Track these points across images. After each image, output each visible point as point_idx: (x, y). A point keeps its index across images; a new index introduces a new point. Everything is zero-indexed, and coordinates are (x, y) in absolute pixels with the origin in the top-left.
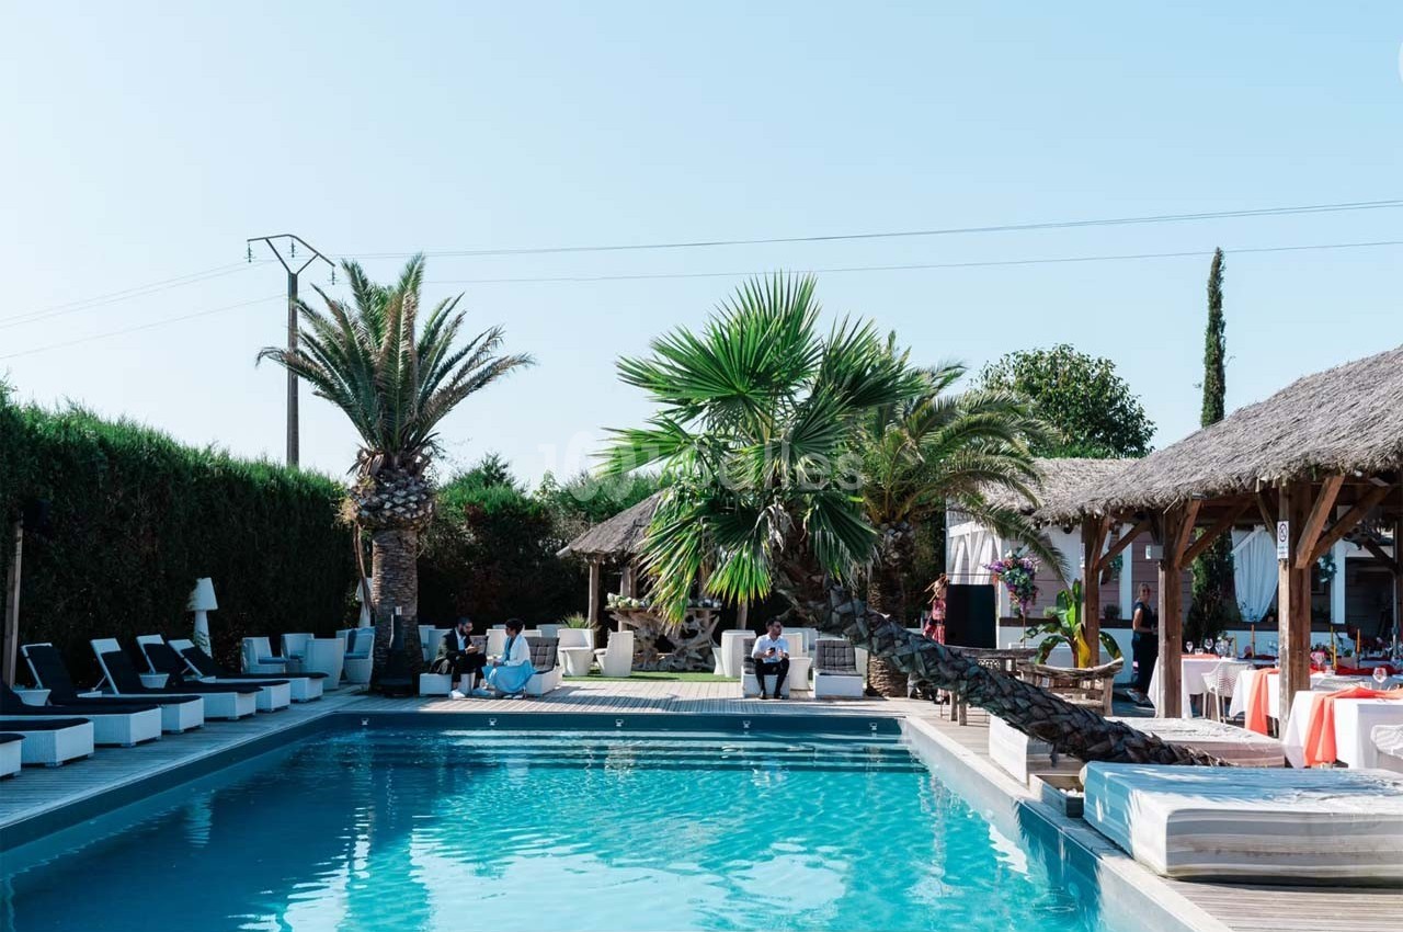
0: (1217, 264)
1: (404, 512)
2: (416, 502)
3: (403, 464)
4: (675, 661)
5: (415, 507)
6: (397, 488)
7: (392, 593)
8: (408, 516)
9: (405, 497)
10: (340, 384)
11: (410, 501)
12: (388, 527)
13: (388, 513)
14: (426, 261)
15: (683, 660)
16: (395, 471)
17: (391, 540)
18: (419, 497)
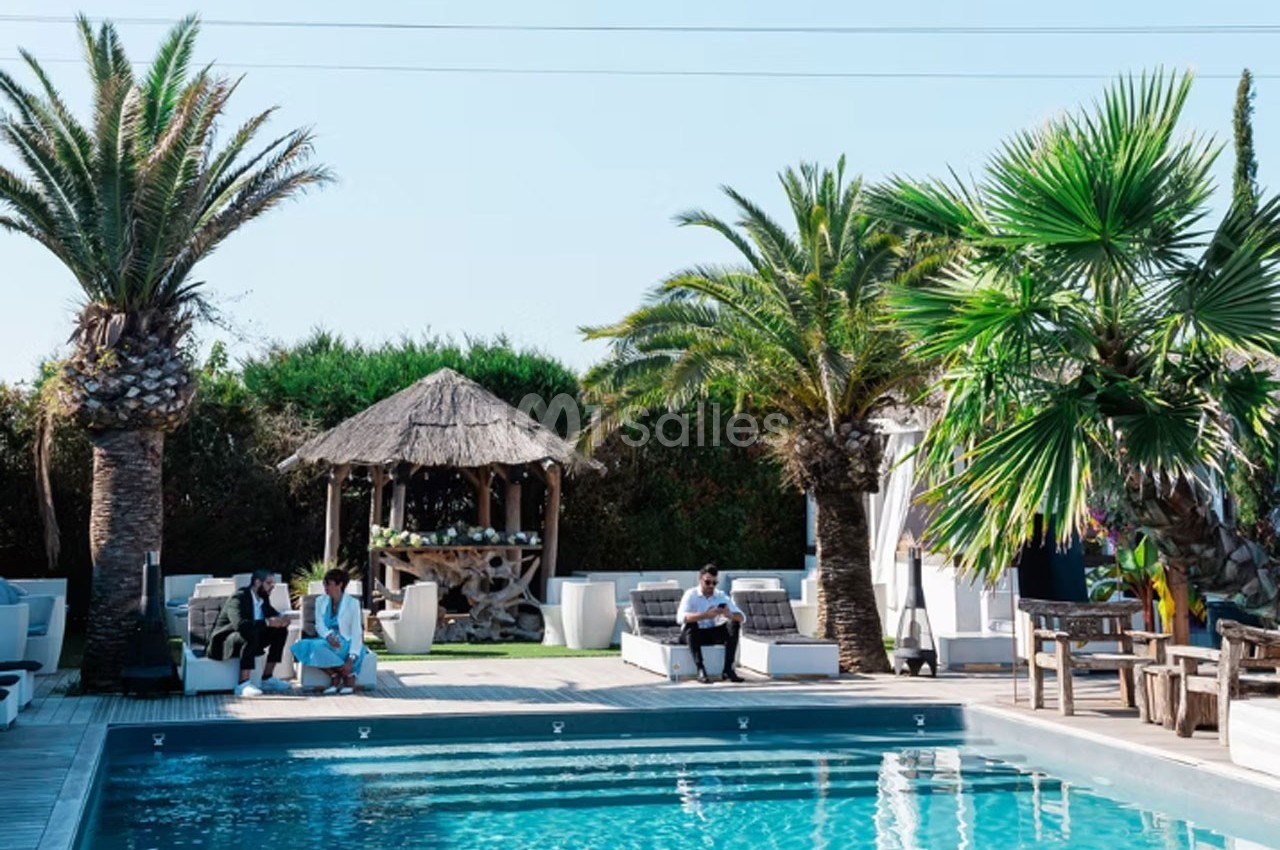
0: (1245, 88)
1: (157, 403)
2: (175, 388)
3: (154, 329)
4: (475, 627)
5: (173, 394)
6: (147, 366)
7: (130, 529)
8: (163, 408)
9: (159, 380)
10: (60, 204)
11: (167, 386)
12: (128, 427)
13: (132, 405)
14: (202, 27)
15: (487, 624)
16: (143, 340)
17: (131, 447)
18: (180, 381)
